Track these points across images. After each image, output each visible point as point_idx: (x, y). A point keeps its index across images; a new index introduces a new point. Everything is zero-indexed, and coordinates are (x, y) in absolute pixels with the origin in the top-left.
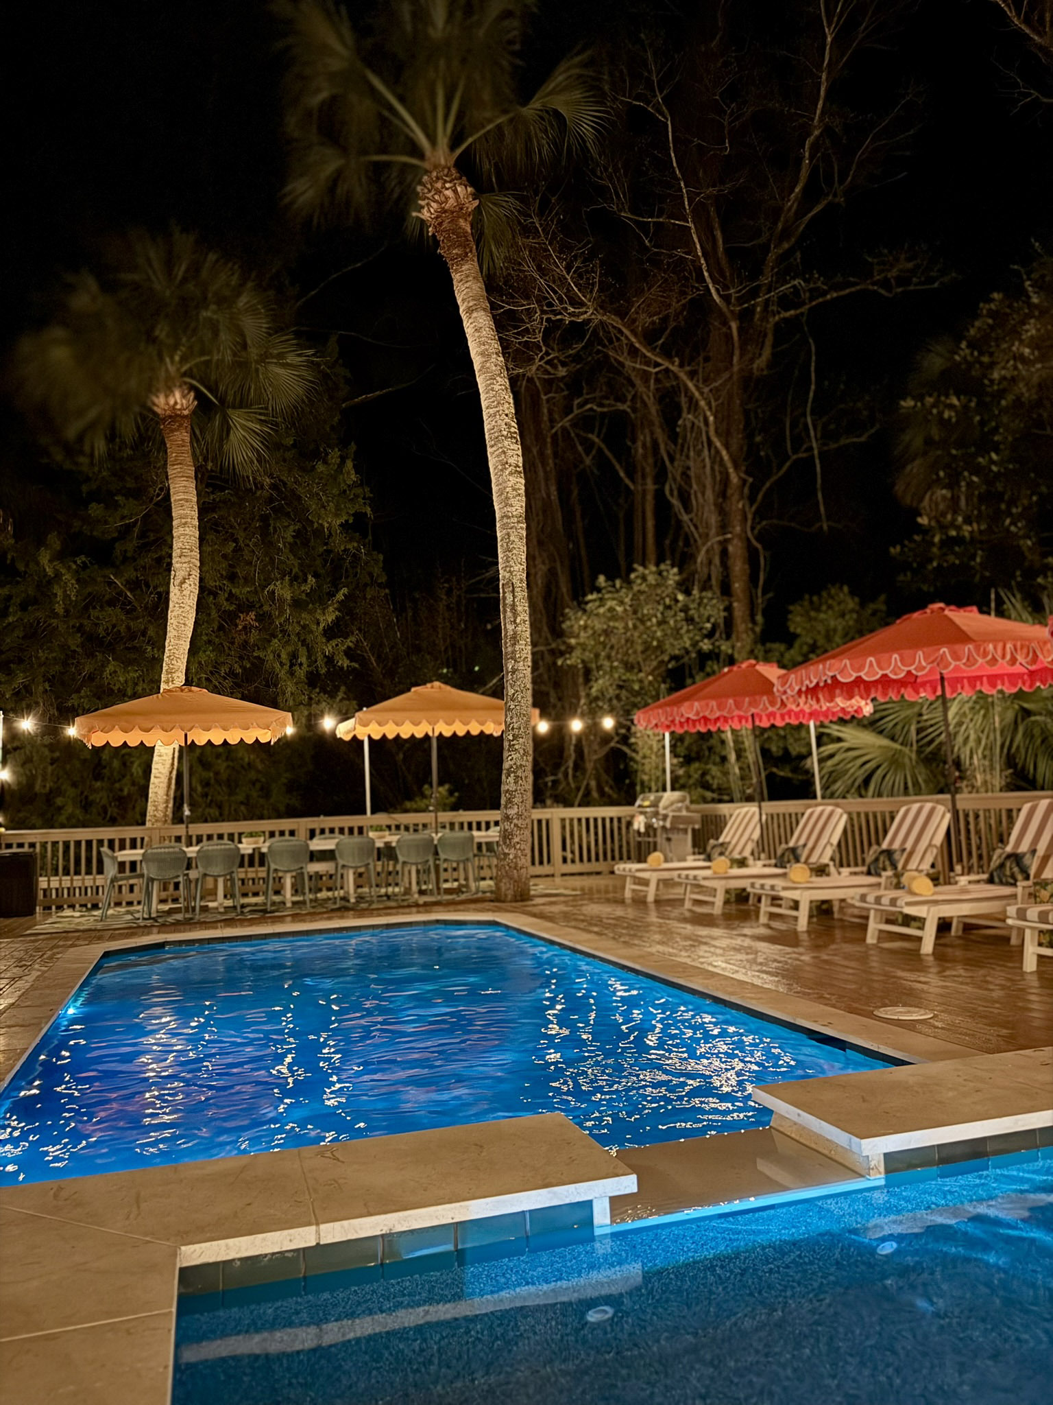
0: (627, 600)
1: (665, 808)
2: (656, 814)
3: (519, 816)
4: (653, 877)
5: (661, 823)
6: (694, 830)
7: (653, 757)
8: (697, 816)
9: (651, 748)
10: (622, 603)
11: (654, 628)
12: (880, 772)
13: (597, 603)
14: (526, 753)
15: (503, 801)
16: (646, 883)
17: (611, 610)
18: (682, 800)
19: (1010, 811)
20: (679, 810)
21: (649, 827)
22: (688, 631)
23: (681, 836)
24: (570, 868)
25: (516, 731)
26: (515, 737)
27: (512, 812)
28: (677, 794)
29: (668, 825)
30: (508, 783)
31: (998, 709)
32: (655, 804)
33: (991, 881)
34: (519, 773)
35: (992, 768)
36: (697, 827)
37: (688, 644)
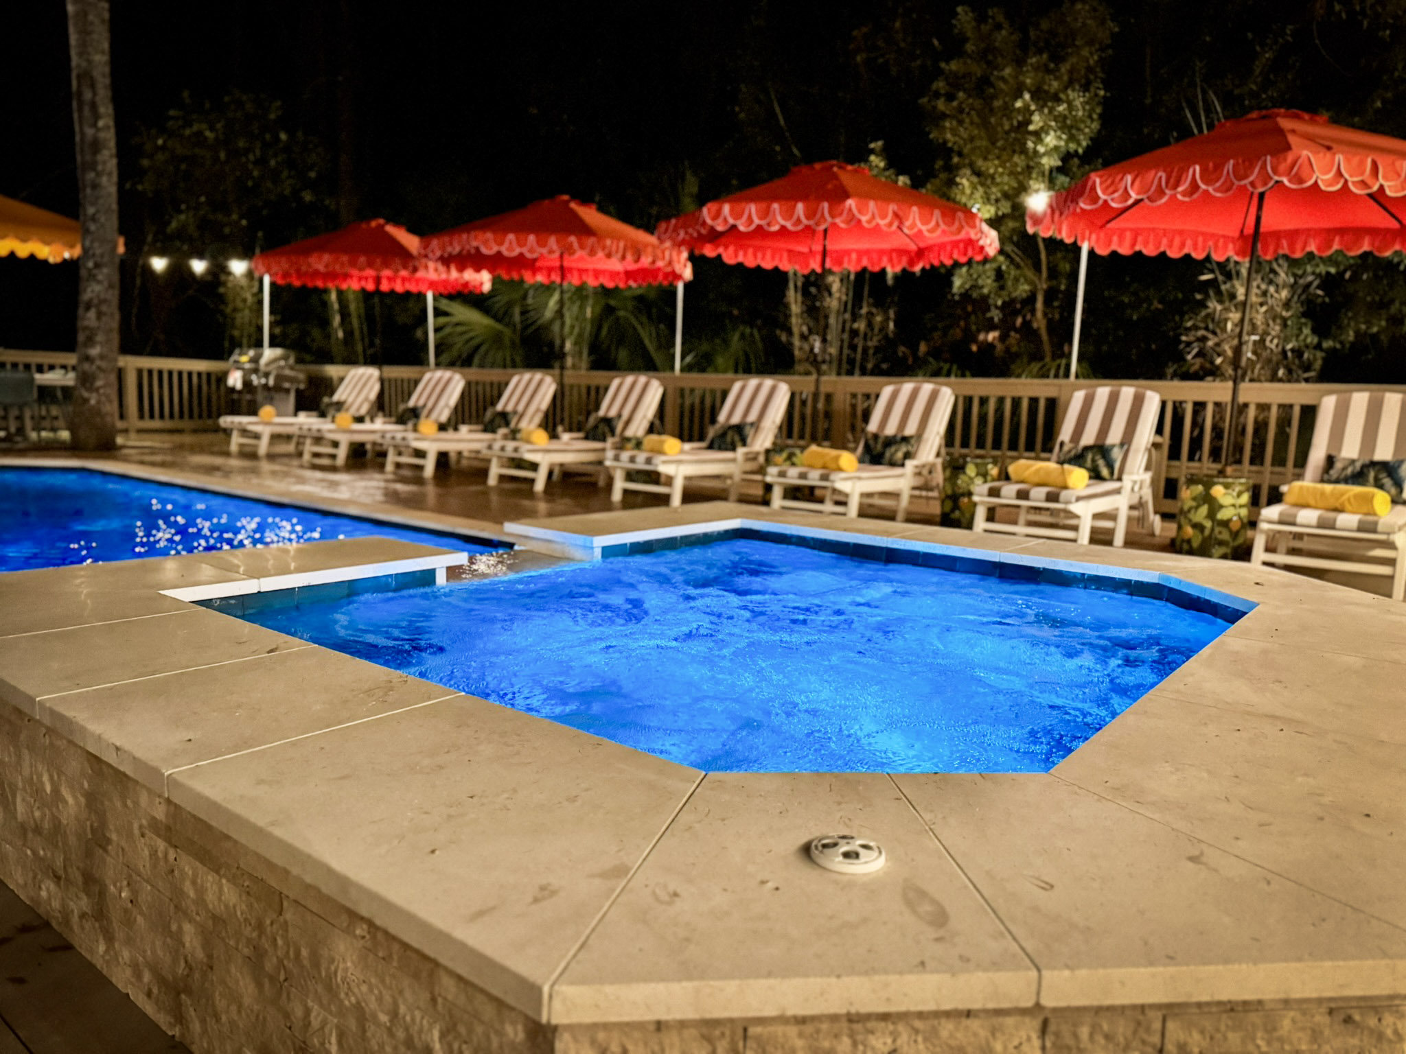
0: (219, 126)
1: (268, 364)
2: (256, 371)
3: (102, 357)
4: (266, 432)
5: (263, 381)
6: (298, 392)
7: (247, 312)
8: (302, 376)
9: (245, 300)
10: (212, 129)
11: (251, 166)
12: (483, 349)
13: (180, 123)
14: (111, 286)
15: (81, 337)
16: (257, 436)
17: (199, 134)
18: (285, 358)
19: (597, 389)
20: (282, 368)
21: (247, 384)
22: (289, 177)
23: (282, 395)
24: (148, 424)
25: (99, 260)
26: (97, 266)
27: (95, 351)
28: (278, 352)
29: (271, 382)
30: (89, 318)
31: (591, 302)
32: (255, 360)
33: (586, 438)
34: (104, 308)
35: (580, 353)
36: (302, 386)
37: (287, 192)
